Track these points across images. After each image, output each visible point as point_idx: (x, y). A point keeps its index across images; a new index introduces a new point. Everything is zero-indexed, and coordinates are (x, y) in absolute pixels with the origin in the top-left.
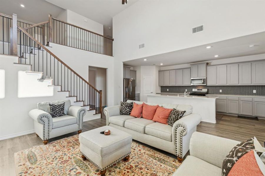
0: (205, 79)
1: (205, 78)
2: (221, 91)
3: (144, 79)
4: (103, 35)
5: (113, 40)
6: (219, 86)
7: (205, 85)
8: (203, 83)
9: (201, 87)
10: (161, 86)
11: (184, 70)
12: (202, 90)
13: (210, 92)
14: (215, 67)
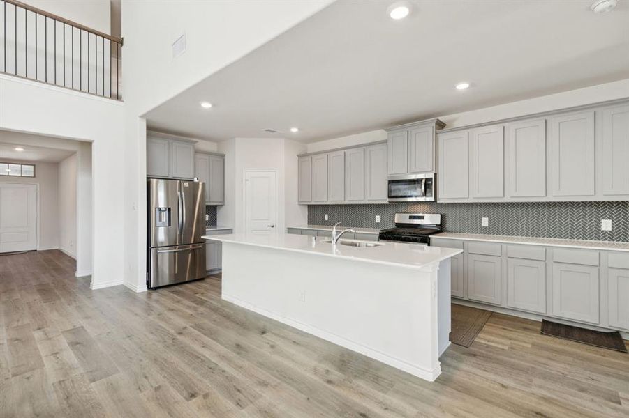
0: (431, 179)
1: (432, 176)
2: (485, 222)
3: (246, 180)
4: (108, 33)
5: (122, 43)
6: (481, 205)
7: (432, 199)
8: (425, 195)
9: (422, 207)
10: (309, 206)
11: (368, 149)
12: (422, 218)
13: (449, 226)
14: (464, 134)
